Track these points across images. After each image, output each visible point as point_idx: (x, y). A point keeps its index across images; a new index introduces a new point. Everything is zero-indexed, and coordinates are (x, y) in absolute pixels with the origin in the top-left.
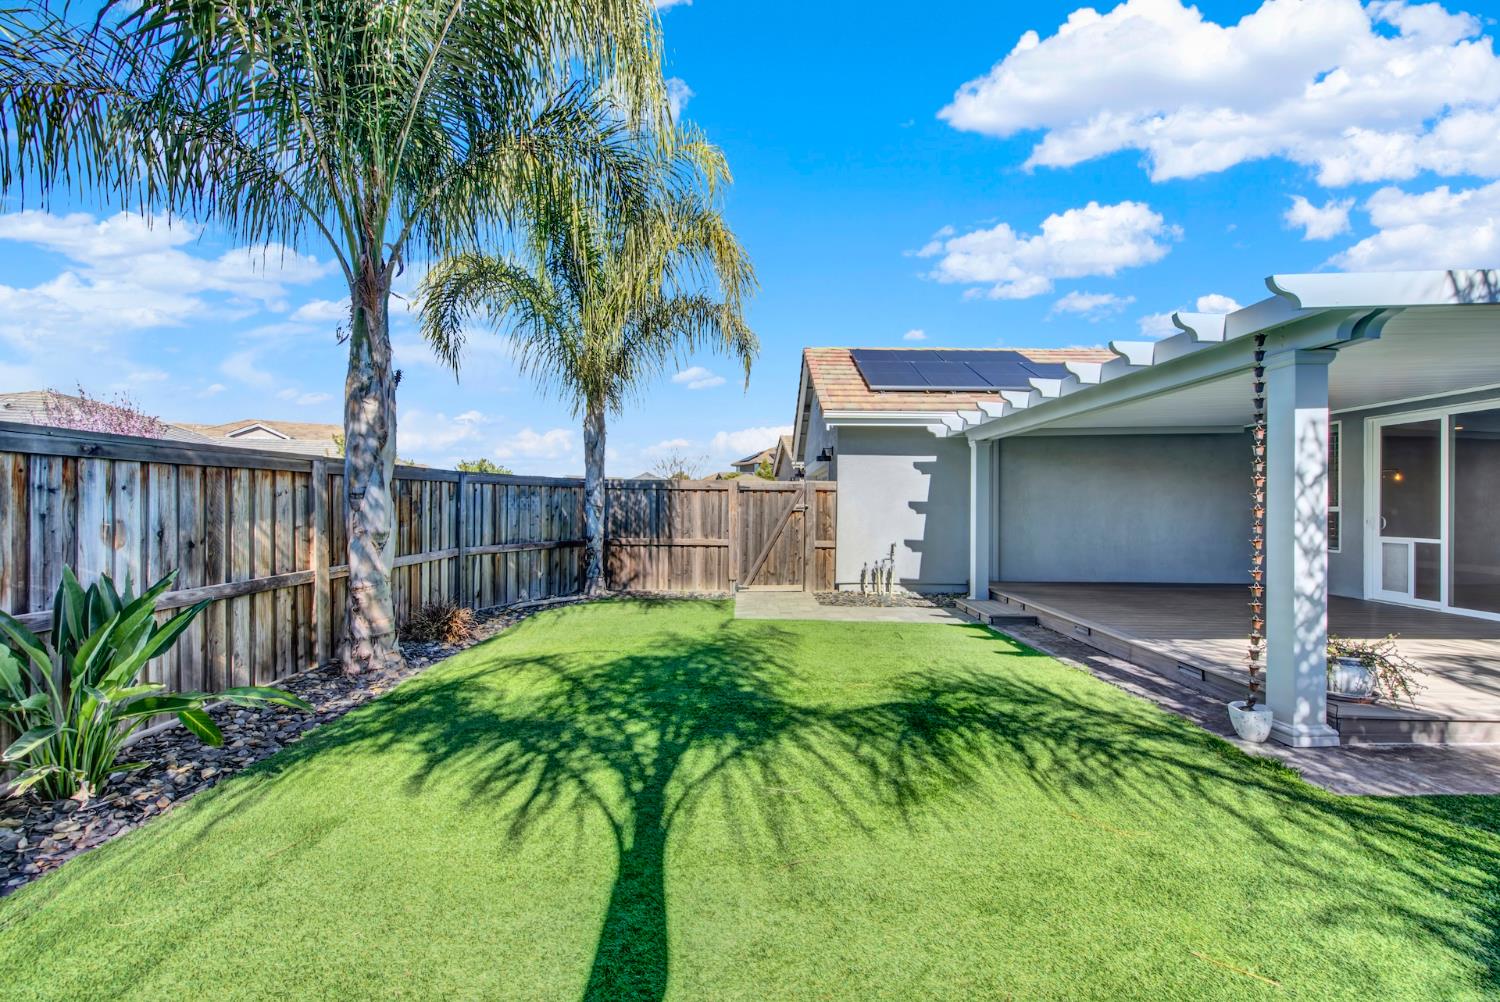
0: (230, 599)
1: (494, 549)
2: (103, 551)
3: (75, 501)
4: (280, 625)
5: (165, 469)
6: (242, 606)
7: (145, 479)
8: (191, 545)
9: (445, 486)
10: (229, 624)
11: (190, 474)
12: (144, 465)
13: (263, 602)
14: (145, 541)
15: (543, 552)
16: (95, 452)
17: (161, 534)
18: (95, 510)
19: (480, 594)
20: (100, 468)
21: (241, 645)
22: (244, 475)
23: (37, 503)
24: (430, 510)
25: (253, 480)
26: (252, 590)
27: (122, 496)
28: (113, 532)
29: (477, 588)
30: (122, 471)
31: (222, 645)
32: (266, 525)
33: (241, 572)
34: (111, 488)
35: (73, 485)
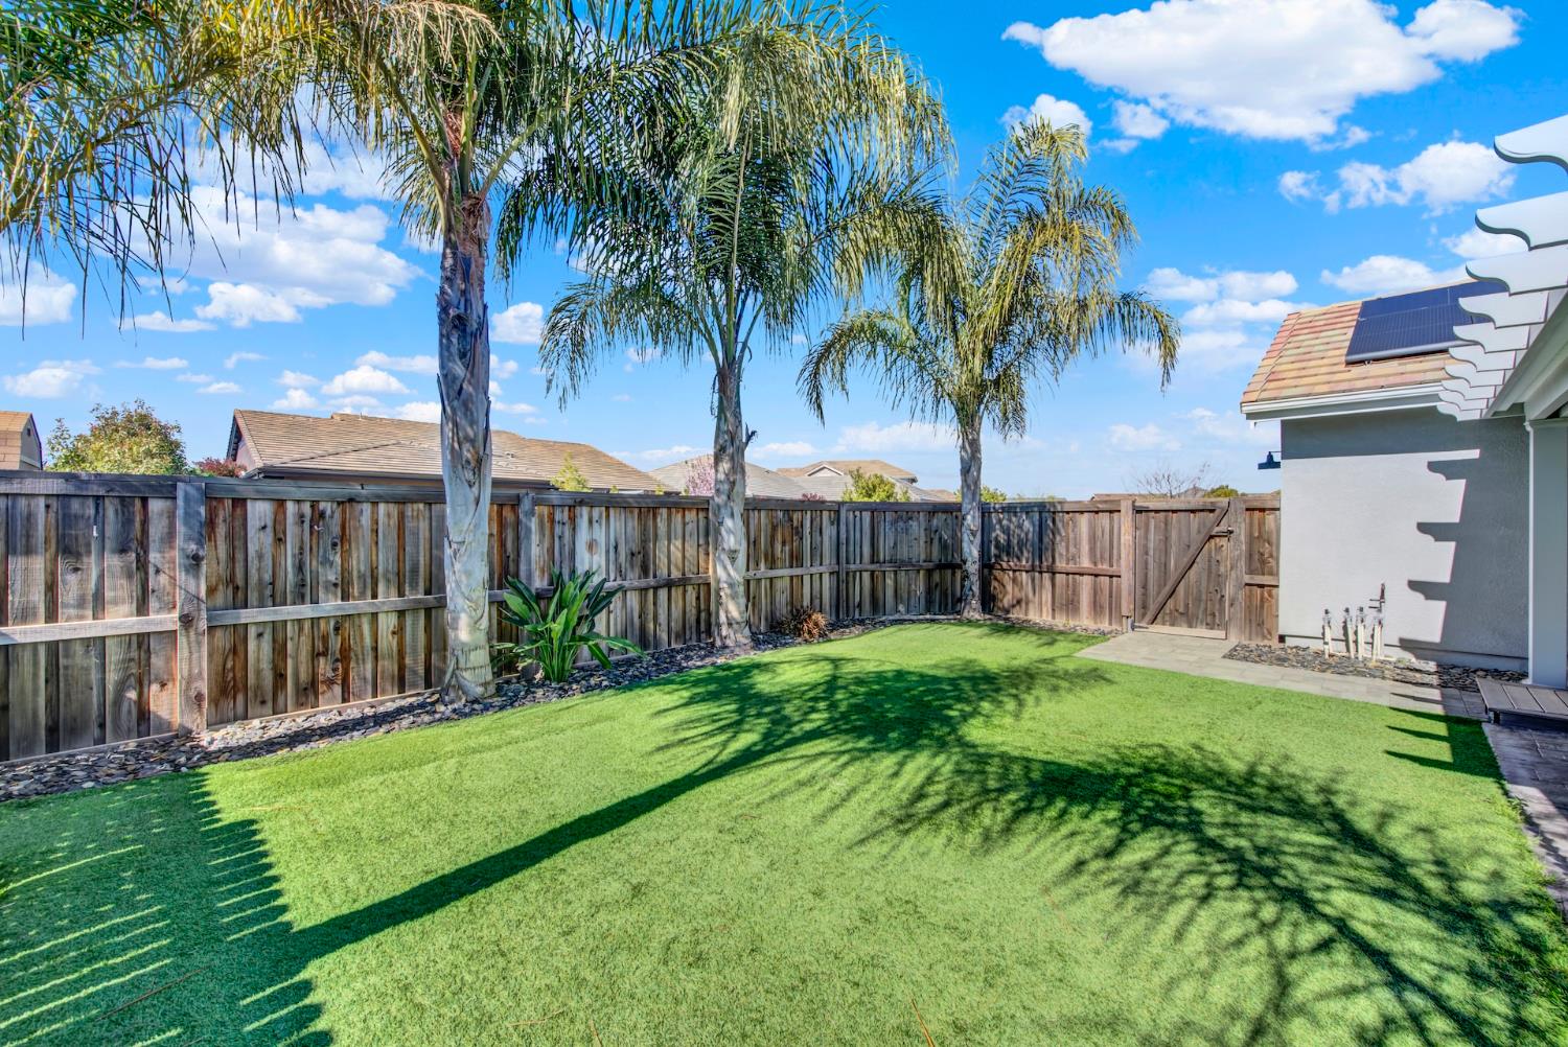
0: (656, 589)
1: (873, 567)
2: (587, 556)
3: (574, 529)
4: (688, 609)
5: (618, 510)
6: (663, 594)
7: (608, 516)
8: (633, 554)
9: (825, 514)
10: (655, 604)
11: (632, 512)
12: (607, 508)
13: (677, 593)
14: (608, 552)
15: (922, 572)
16: (582, 503)
17: (616, 548)
18: (583, 535)
19: (860, 605)
20: (585, 510)
21: (663, 618)
22: (664, 511)
23: (558, 530)
24: (811, 533)
25: (669, 515)
26: (670, 584)
27: (595, 525)
28: (591, 546)
29: (857, 599)
30: (596, 512)
31: (651, 616)
32: (679, 543)
33: (663, 572)
34: (590, 522)
35: (573, 519)
